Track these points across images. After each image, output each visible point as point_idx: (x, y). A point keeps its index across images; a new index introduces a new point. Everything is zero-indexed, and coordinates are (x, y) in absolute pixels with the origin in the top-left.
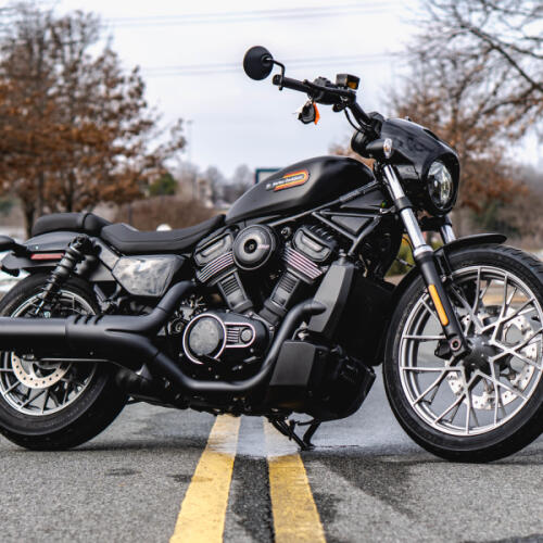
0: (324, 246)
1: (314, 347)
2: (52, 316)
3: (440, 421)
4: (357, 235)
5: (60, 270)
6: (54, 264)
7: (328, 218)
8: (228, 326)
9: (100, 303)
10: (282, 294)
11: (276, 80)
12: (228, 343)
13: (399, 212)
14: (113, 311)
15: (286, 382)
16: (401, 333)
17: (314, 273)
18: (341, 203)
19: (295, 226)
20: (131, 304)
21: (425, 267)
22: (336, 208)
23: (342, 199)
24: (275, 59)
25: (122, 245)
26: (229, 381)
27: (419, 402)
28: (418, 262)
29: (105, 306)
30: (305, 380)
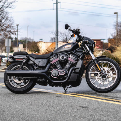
0: (76, 58)
1: (77, 75)
2: (22, 70)
3: (98, 86)
4: (81, 56)
5: (24, 61)
6: (22, 61)
7: (75, 53)
8: (60, 71)
10: (68, 66)
11: (69, 30)
12: (60, 74)
13: (89, 52)
14: (37, 69)
15: (72, 81)
16: (89, 72)
17: (75, 62)
18: (77, 50)
19: (69, 54)
20: (40, 68)
21: (95, 61)
22: (76, 51)
23: (77, 49)
24: (69, 26)
25: (35, 57)
27: (94, 83)
28: (94, 60)
29: (36, 68)
30: (76, 80)
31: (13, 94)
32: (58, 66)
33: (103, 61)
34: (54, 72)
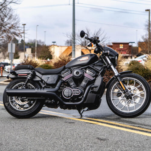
0: (94, 73)
1: (95, 95)
3: (122, 110)
4: (100, 71)
5: (29, 78)
6: (27, 77)
7: (93, 67)
8: (73, 90)
9: (42, 85)
10: (84, 83)
11: (86, 38)
12: (74, 94)
13: (110, 66)
14: (45, 87)
15: (89, 102)
16: (111, 91)
17: (92, 79)
19: (86, 69)
20: (48, 85)
21: (118, 78)
22: (94, 65)
23: (95, 63)
24: (85, 33)
25: (42, 72)
26: (73, 102)
27: (116, 106)
28: (116, 77)
29: (43, 86)
30: (93, 102)
31: (15, 119)
32: (72, 84)
33: (128, 78)
34: (67, 92)
